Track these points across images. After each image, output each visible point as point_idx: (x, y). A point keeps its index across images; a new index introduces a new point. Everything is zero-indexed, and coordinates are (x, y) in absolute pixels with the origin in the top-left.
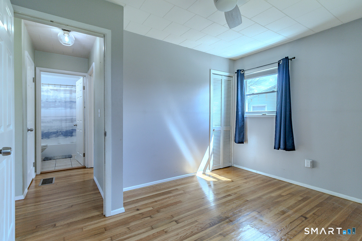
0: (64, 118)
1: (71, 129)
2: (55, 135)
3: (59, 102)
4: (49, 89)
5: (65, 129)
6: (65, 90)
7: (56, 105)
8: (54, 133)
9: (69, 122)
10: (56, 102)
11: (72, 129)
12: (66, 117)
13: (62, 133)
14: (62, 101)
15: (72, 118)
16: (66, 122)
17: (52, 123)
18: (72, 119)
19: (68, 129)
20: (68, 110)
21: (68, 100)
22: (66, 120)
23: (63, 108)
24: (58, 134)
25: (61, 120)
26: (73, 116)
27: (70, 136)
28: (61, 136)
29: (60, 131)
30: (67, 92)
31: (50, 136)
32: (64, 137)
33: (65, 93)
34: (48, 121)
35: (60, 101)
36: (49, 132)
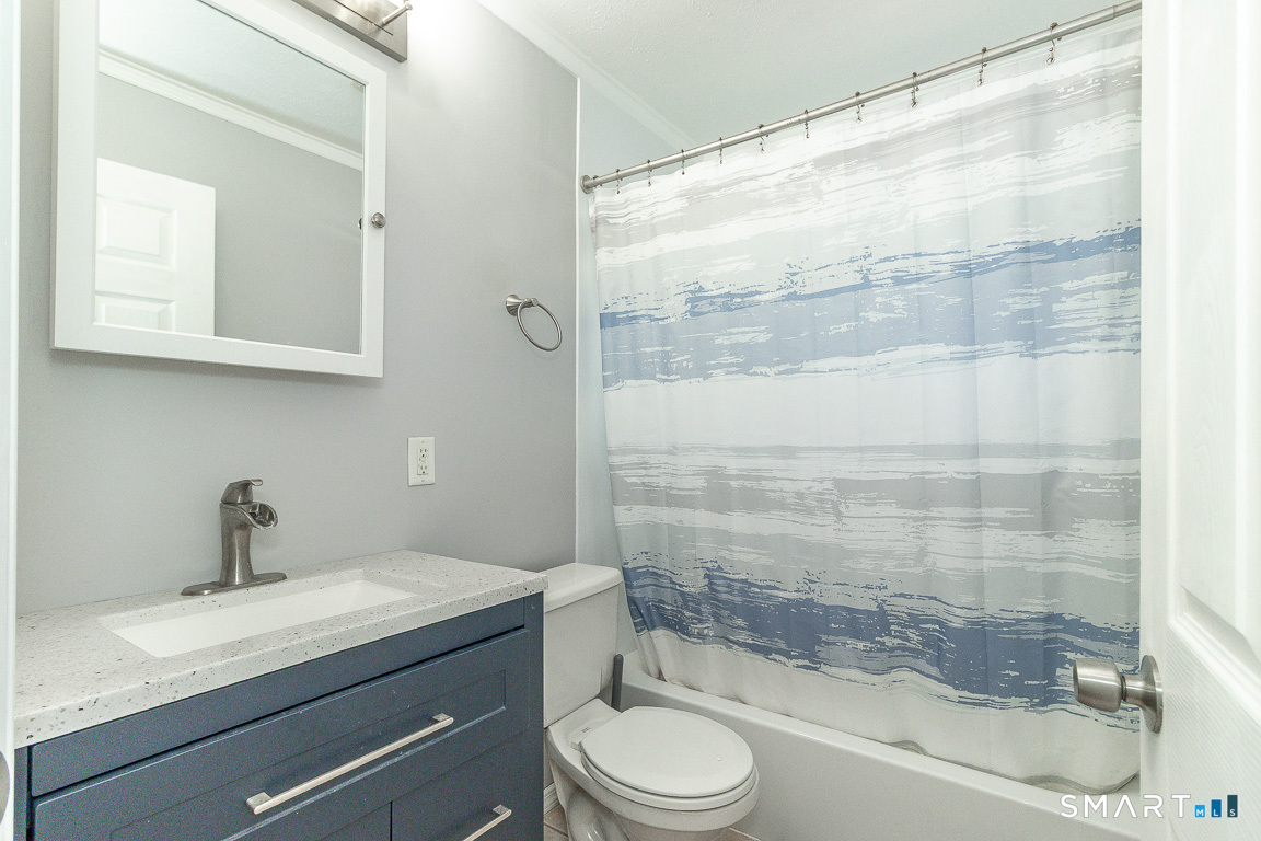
0: (954, 468)
1: (1036, 606)
2: (860, 645)
3: (899, 281)
4: (808, 167)
5: (968, 599)
6: (963, 124)
7: (873, 316)
8: (857, 624)
9: (1006, 524)
10: (867, 284)
11: (1050, 618)
12: (975, 451)
13: (929, 641)
14: (926, 265)
15: (1040, 465)
16: (977, 523)
17: (839, 515)
18: (1051, 478)
19: (995, 605)
20: (1001, 369)
21: (1000, 235)
22: (975, 492)
23: (940, 349)
24: (889, 642)
25: (920, 496)
26: (1056, 450)
27: (1016, 689)
28: (922, 664)
29: (915, 620)
30: (981, 144)
31: (819, 641)
32: (949, 691)
33: (962, 161)
34: (800, 495)
35: (912, 266)
36: (810, 603)
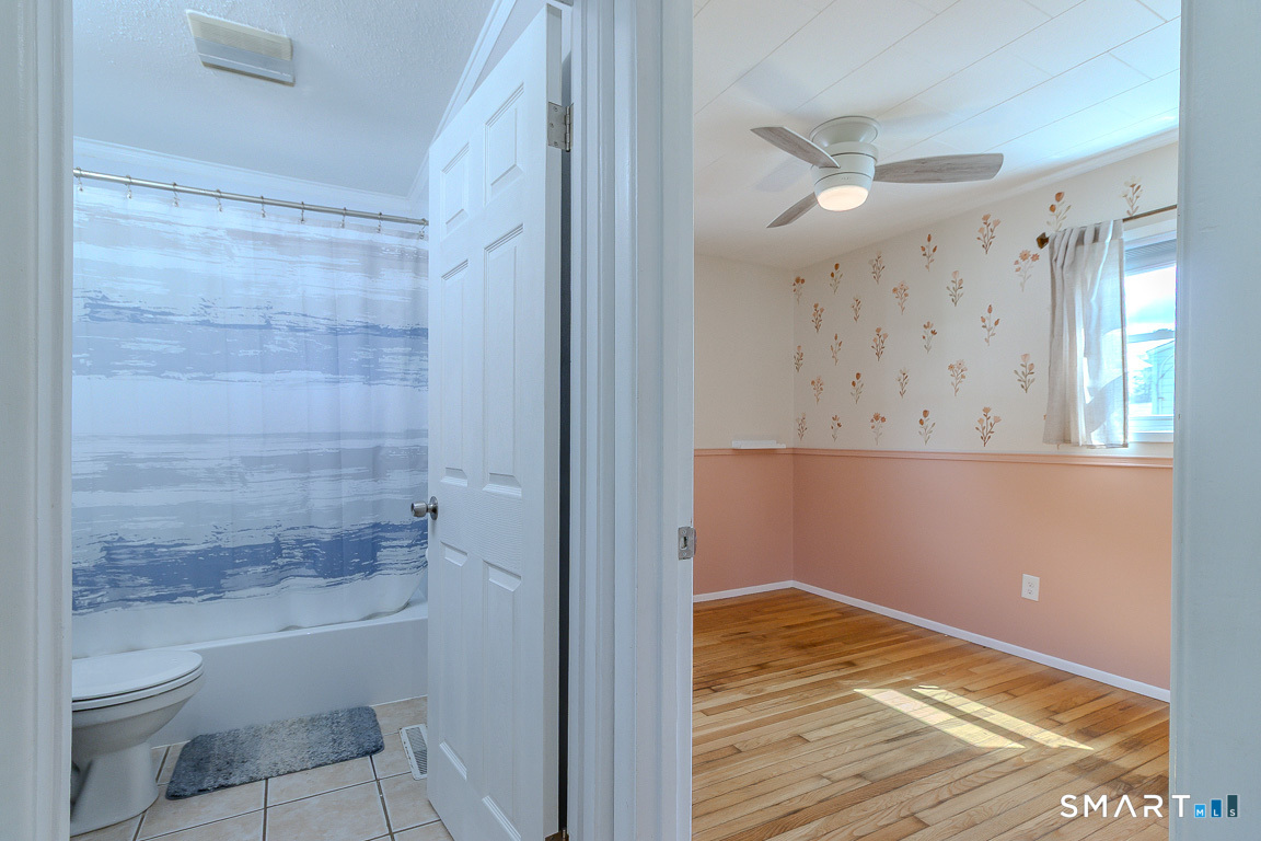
0: (326, 446)
1: (369, 520)
2: (260, 569)
3: (293, 329)
4: (221, 233)
5: (333, 523)
6: (333, 246)
7: (273, 348)
8: (255, 555)
9: (355, 477)
10: (268, 326)
11: (376, 525)
12: (338, 436)
13: (309, 554)
14: (311, 323)
15: (372, 443)
16: (338, 478)
17: (244, 482)
18: (378, 449)
19: (349, 523)
20: (353, 390)
21: (352, 316)
22: (337, 459)
23: (318, 375)
24: (280, 562)
25: (304, 464)
26: (380, 435)
27: (359, 569)
28: (303, 571)
29: (300, 543)
30: (343, 261)
31: (224, 576)
32: (321, 581)
33: (332, 267)
34: (210, 470)
35: (301, 321)
36: (218, 549)
